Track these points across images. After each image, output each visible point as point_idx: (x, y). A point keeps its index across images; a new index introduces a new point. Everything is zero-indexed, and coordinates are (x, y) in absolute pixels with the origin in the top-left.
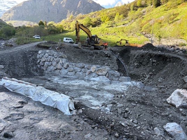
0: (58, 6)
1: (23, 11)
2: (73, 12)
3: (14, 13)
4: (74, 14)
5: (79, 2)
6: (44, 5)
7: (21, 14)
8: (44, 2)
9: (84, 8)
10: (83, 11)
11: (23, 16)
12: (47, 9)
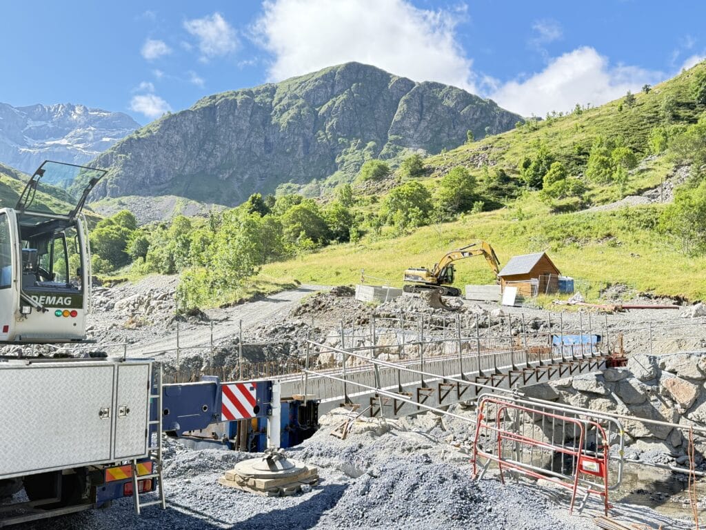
0: (308, 124)
1: (161, 156)
2: (371, 144)
3: (125, 164)
4: (376, 153)
5: (401, 103)
6: (248, 124)
7: (153, 165)
8: (249, 112)
9: (423, 124)
10: (416, 136)
11: (158, 174)
12: (262, 140)
